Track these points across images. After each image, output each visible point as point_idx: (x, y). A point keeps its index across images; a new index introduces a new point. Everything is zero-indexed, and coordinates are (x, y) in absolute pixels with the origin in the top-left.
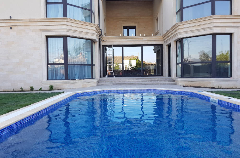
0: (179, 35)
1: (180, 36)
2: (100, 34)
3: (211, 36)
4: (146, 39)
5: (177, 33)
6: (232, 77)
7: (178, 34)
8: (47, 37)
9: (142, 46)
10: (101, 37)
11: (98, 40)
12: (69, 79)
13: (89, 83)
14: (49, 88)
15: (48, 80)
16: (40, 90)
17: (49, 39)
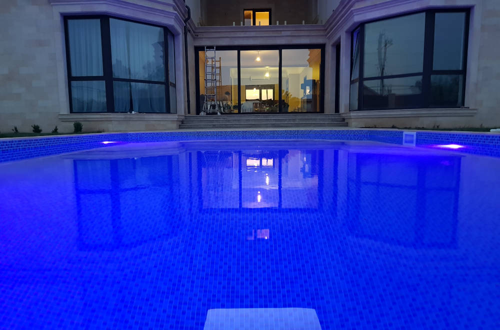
0: (355, 16)
1: (358, 18)
2: (187, 17)
3: (424, 14)
4: (289, 33)
5: (352, 11)
6: (465, 106)
7: (354, 14)
8: (66, 18)
9: (280, 47)
10: (189, 24)
11: (180, 30)
12: (116, 111)
13: (162, 123)
14: (73, 129)
15: (71, 112)
16: (55, 132)
17: (71, 22)
